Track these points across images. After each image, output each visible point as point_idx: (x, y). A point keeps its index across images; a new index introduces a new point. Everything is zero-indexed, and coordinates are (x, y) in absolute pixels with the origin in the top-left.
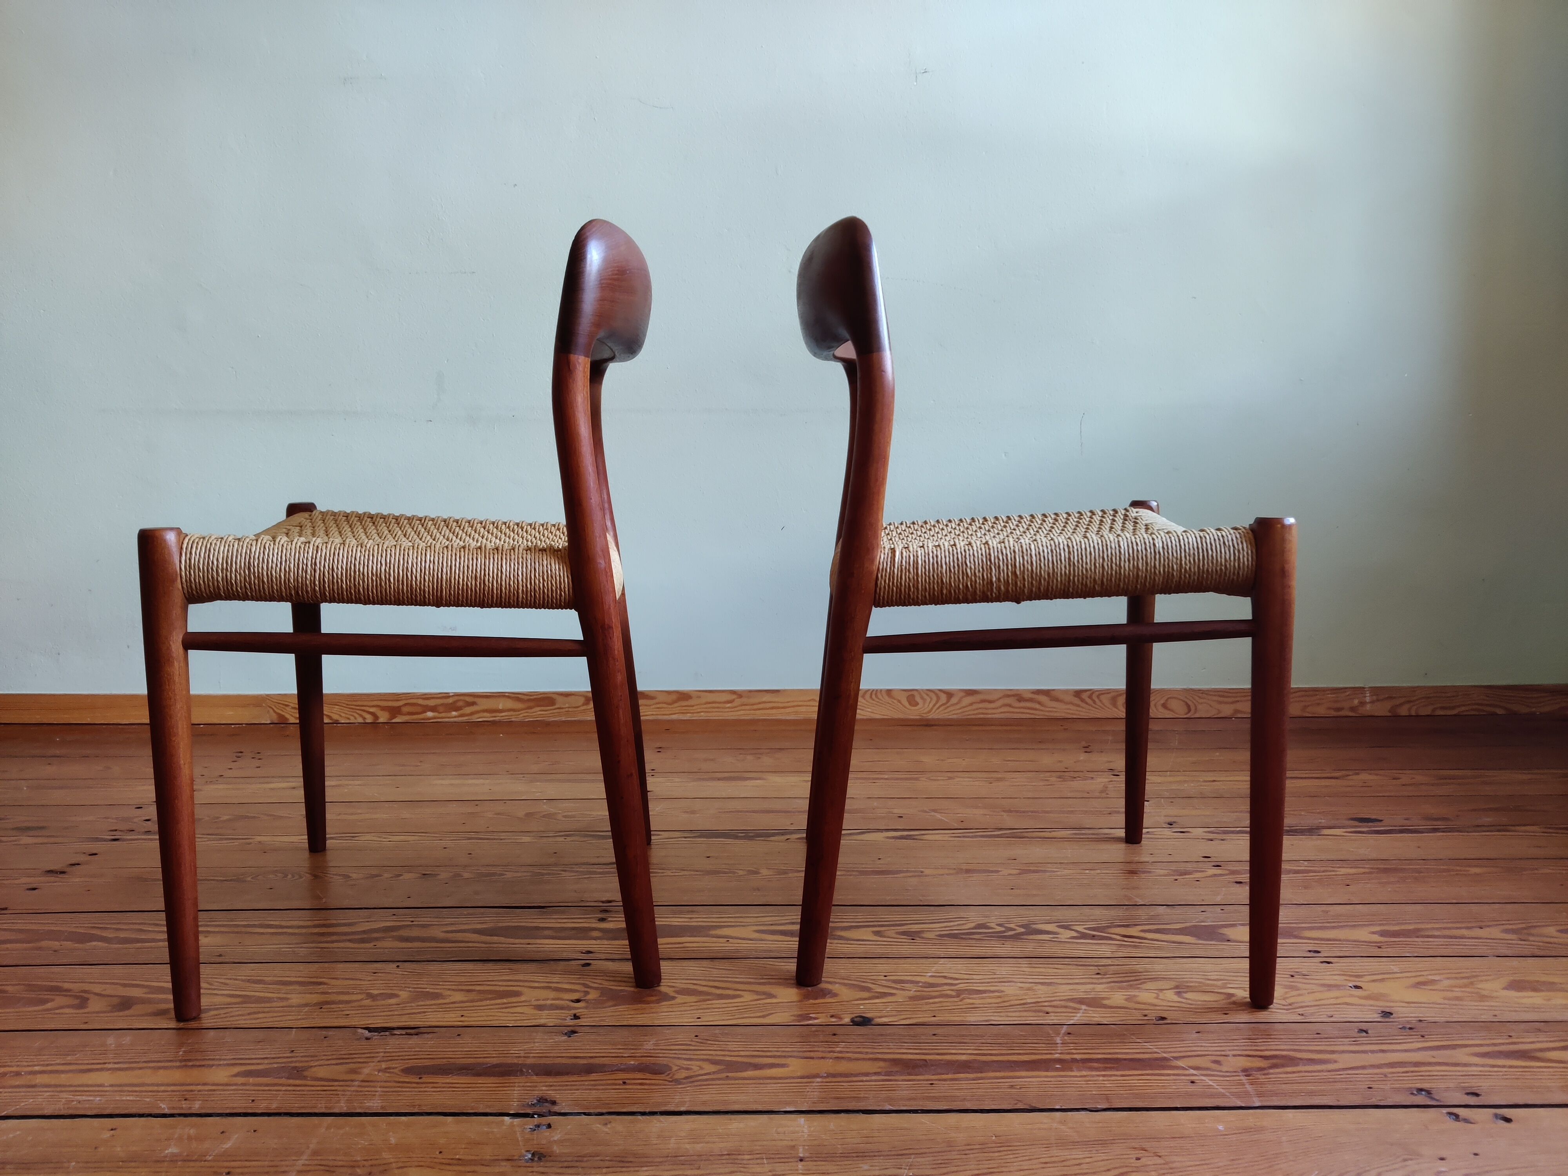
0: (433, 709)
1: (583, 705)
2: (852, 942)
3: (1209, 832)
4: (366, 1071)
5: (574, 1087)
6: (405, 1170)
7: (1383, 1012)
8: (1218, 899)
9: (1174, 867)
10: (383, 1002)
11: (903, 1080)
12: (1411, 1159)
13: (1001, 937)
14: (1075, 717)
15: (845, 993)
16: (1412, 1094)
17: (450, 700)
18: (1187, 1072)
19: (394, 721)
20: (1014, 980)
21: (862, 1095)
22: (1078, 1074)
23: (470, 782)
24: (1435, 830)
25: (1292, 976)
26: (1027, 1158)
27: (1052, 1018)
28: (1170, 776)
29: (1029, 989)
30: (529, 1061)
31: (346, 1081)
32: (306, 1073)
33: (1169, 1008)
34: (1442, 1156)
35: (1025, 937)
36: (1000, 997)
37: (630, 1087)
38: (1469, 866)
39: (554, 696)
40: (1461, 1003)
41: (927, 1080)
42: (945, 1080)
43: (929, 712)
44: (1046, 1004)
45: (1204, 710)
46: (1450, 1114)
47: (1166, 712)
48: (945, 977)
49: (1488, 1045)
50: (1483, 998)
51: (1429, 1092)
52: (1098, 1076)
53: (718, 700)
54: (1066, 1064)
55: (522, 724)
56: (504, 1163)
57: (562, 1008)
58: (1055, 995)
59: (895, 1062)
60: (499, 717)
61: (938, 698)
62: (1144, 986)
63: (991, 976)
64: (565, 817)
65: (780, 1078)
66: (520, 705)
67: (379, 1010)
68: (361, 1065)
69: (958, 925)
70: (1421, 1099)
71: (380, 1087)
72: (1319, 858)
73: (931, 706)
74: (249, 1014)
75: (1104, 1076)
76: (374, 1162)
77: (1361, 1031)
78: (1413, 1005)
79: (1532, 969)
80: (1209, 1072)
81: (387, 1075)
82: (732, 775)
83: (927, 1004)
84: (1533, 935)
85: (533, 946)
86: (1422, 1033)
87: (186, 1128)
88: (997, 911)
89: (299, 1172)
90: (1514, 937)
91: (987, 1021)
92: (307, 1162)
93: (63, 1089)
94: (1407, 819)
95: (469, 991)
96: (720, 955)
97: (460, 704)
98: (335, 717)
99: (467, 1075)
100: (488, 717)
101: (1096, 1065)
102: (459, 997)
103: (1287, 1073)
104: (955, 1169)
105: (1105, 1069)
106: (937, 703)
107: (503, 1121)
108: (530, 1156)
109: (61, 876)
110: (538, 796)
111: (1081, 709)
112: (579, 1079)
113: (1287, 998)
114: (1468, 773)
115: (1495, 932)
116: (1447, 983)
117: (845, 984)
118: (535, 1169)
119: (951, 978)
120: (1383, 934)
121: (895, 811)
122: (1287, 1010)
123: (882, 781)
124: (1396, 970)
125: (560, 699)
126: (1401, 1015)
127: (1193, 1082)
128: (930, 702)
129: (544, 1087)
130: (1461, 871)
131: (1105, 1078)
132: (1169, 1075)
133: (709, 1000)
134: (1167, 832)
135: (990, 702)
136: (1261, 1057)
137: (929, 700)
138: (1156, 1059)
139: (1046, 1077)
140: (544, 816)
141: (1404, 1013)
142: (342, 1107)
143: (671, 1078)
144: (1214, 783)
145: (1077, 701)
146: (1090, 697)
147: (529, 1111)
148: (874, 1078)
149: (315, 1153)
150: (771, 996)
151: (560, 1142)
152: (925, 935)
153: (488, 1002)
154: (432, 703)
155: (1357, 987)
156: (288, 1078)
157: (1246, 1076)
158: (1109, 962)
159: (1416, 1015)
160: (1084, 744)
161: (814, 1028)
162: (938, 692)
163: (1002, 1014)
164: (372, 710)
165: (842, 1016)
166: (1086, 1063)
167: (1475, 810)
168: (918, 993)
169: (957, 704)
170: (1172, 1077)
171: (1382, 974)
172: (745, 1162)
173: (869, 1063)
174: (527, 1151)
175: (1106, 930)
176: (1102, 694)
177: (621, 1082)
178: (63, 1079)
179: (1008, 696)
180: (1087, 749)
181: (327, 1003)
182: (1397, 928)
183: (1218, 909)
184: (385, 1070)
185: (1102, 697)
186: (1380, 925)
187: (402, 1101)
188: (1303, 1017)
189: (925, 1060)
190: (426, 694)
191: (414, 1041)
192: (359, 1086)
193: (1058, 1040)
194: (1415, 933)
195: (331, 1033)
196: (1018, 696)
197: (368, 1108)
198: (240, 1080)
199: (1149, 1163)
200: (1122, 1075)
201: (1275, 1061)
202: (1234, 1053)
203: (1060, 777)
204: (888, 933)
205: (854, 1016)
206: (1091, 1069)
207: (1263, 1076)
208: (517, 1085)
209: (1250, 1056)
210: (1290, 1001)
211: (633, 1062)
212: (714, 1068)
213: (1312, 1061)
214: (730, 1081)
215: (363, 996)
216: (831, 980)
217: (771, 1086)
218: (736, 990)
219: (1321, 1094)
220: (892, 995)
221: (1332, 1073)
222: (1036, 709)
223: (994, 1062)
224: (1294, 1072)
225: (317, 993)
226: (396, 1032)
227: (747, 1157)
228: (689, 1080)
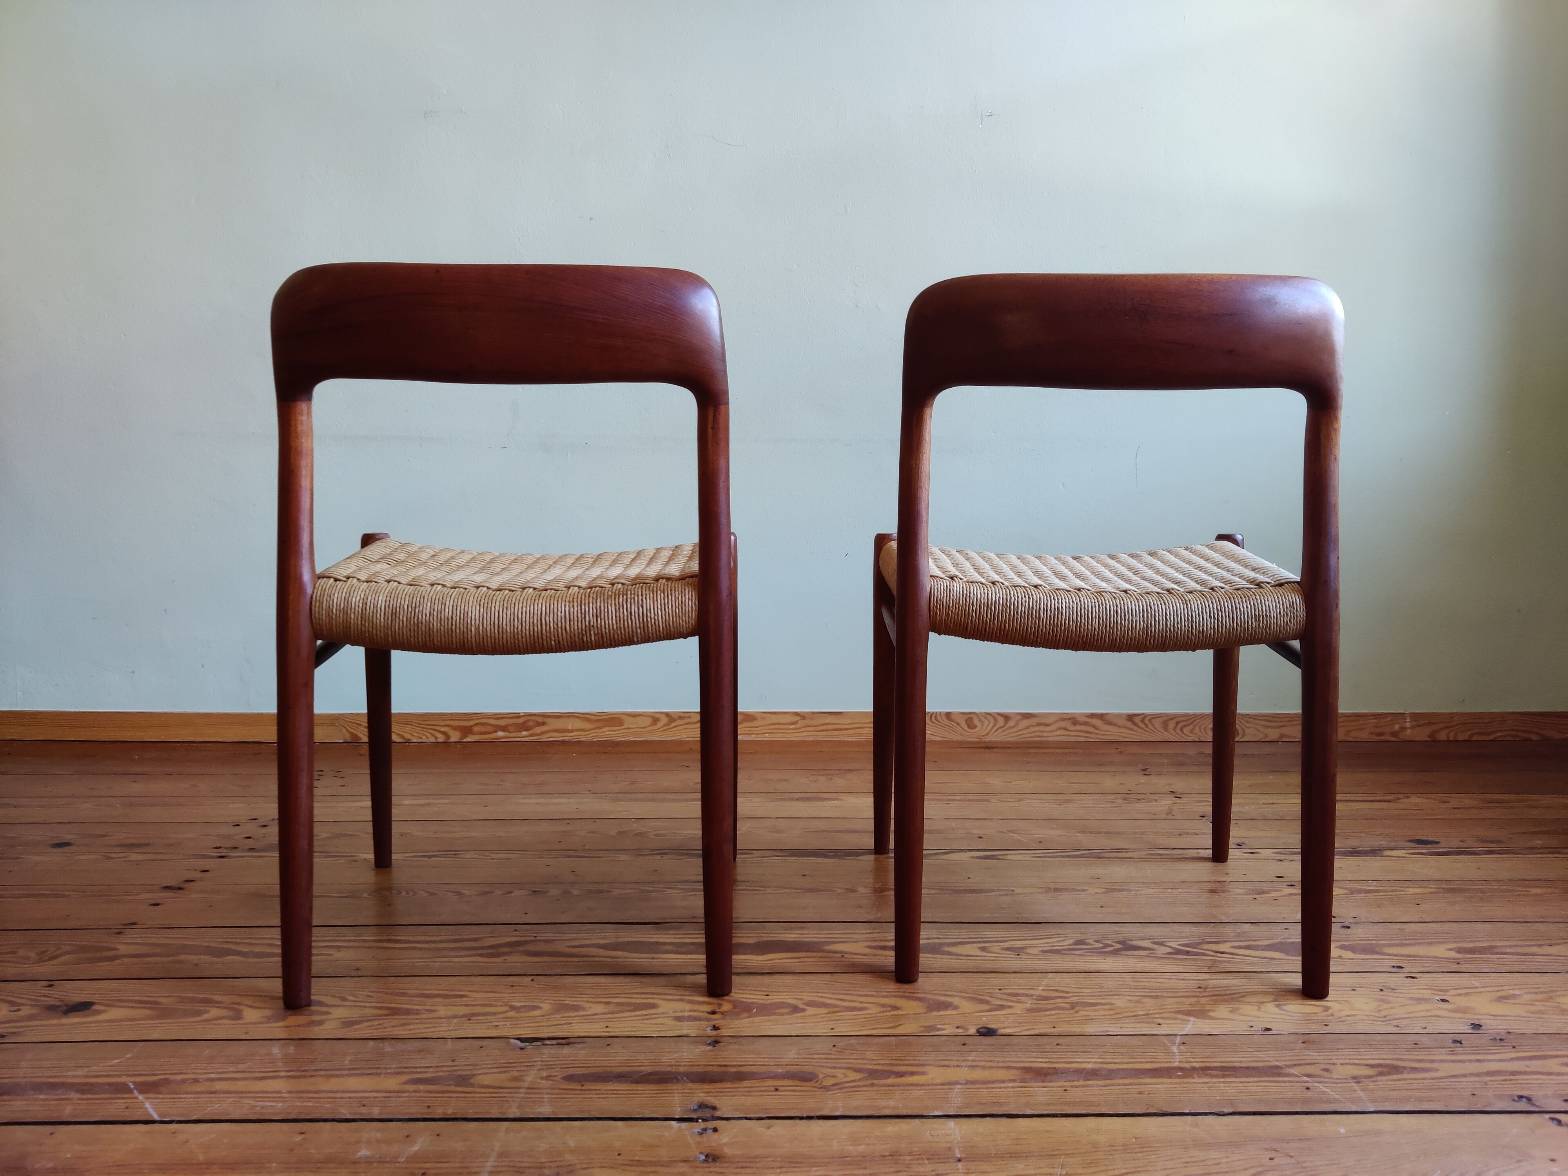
0: (504, 729)
1: (651, 725)
2: (962, 958)
3: (1277, 853)
4: (529, 1079)
5: (732, 1094)
6: (590, 1170)
7: (1472, 1024)
9: (1253, 886)
10: (527, 1014)
11: (1038, 1087)
12: (1524, 1161)
13: (1101, 953)
14: (1127, 740)
15: (966, 1006)
16: (1514, 1100)
17: (521, 721)
18: (1300, 1079)
19: (465, 740)
20: (1122, 993)
21: (1003, 1101)
22: (1200, 1081)
23: (556, 801)
24: (1491, 852)
25: (1381, 990)
26: (1169, 1158)
27: (1165, 1029)
29: (1137, 1002)
30: (681, 1069)
31: (514, 1088)
32: (472, 1081)
33: (1272, 1020)
34: (1554, 1158)
35: (1124, 953)
36: (1111, 1009)
37: (782, 1093)
38: (1529, 887)
39: (621, 716)
40: (1544, 1016)
41: (1060, 1087)
42: (1078, 1087)
43: (988, 734)
44: (1157, 1016)
45: (1251, 734)
46: (1553, 1119)
48: (1057, 991)
51: (1529, 1099)
52: (1220, 1083)
53: (781, 721)
54: (1188, 1072)
55: (591, 743)
56: (681, 1164)
57: (700, 1019)
58: (1163, 1007)
59: (1027, 1070)
60: (567, 737)
61: (996, 721)
62: (1244, 999)
63: (1099, 990)
64: (656, 835)
65: (922, 1085)
66: (587, 726)
67: (525, 1022)
68: (522, 1073)
69: (1058, 941)
70: (1523, 1106)
71: (547, 1094)
72: (1386, 878)
73: (989, 729)
74: (402, 1025)
75: (1223, 1083)
76: (558, 1164)
77: (1455, 1041)
78: (1498, 1018)
80: (1321, 1079)
81: (550, 1082)
82: (808, 795)
83: (1045, 1016)
85: (658, 960)
86: (1513, 1044)
87: (372, 1131)
88: (1092, 928)
89: (491, 1172)
91: (1103, 1032)
92: (496, 1164)
93: (244, 1095)
94: (1462, 841)
95: (608, 1003)
97: (531, 724)
98: (407, 736)
99: (626, 1082)
100: (558, 737)
101: (1214, 1072)
102: (599, 1009)
103: (1395, 1080)
104: (1104, 1168)
105: (1223, 1076)
106: (994, 726)
107: (671, 1126)
108: (704, 1157)
109: (180, 892)
110: (625, 815)
111: (1133, 733)
112: (733, 1086)
113: (1380, 1010)
114: (1512, 797)
116: (1527, 997)
117: (964, 998)
118: (711, 1170)
119: (1063, 992)
120: (1459, 951)
121: (975, 832)
122: (1383, 1021)
123: (955, 802)
124: (1478, 985)
125: (628, 721)
126: (1490, 1027)
127: (1307, 1088)
128: (988, 725)
129: (701, 1094)
130: (1522, 891)
131: (1226, 1085)
132: (1284, 1082)
133: (838, 1012)
134: (1238, 853)
135: (1047, 725)
136: (1367, 1065)
137: (987, 722)
138: (1271, 1067)
139: (1171, 1084)
140: (636, 835)
141: (1492, 1025)
142: (514, 1112)
143: (820, 1084)
144: (1273, 806)
145: (1129, 724)
146: (1142, 721)
147: (694, 1116)
148: (1010, 1085)
149: (502, 1155)
150: (896, 1008)
151: (728, 1144)
152: (1029, 951)
153: (629, 1014)
154: (503, 723)
155: (1444, 1001)
156: (456, 1086)
157: (1357, 1083)
158: (1207, 975)
159: (1503, 1027)
160: (1141, 766)
161: (943, 1038)
162: (997, 716)
163: (1116, 1025)
164: (443, 729)
165: (969, 1027)
166: (1205, 1070)
167: (1525, 833)
168: (1035, 1006)
169: (1013, 727)
170: (1288, 1084)
171: (1464, 988)
172: (907, 1162)
173: (1003, 1071)
174: (700, 1153)
175: (1200, 946)
176: (1155, 718)
177: (773, 1088)
178: (240, 1086)
179: (1064, 719)
180: (1145, 772)
181: (474, 1015)
184: (548, 1078)
185: (1154, 721)
186: (1455, 942)
187: (569, 1106)
188: (1398, 1028)
189: (1055, 1068)
190: (496, 714)
191: (566, 1050)
192: (526, 1093)
193: (1175, 1049)
194: (1489, 950)
195: (485, 1043)
196: (1073, 720)
197: (540, 1113)
198: (412, 1087)
199: (1282, 1162)
200: (1242, 1082)
201: (1380, 1069)
202: (1341, 1061)
203: (1125, 800)
204: (993, 949)
205: (978, 1027)
206: (1212, 1076)
207: (1373, 1084)
208: (676, 1091)
209: (1356, 1064)
210: (1384, 1013)
211: (780, 1070)
212: (858, 1076)
213: (1414, 1069)
214: (875, 1088)
215: (506, 1008)
216: (949, 993)
217: (916, 1093)
218: (861, 1002)
219: (1430, 1100)
220: (1010, 1007)
221: (1436, 1081)
222: (1090, 733)
223: (1119, 1069)
224: (1400, 1080)
225: (462, 1005)
226: (548, 1042)
227: (908, 1158)
228: (837, 1087)
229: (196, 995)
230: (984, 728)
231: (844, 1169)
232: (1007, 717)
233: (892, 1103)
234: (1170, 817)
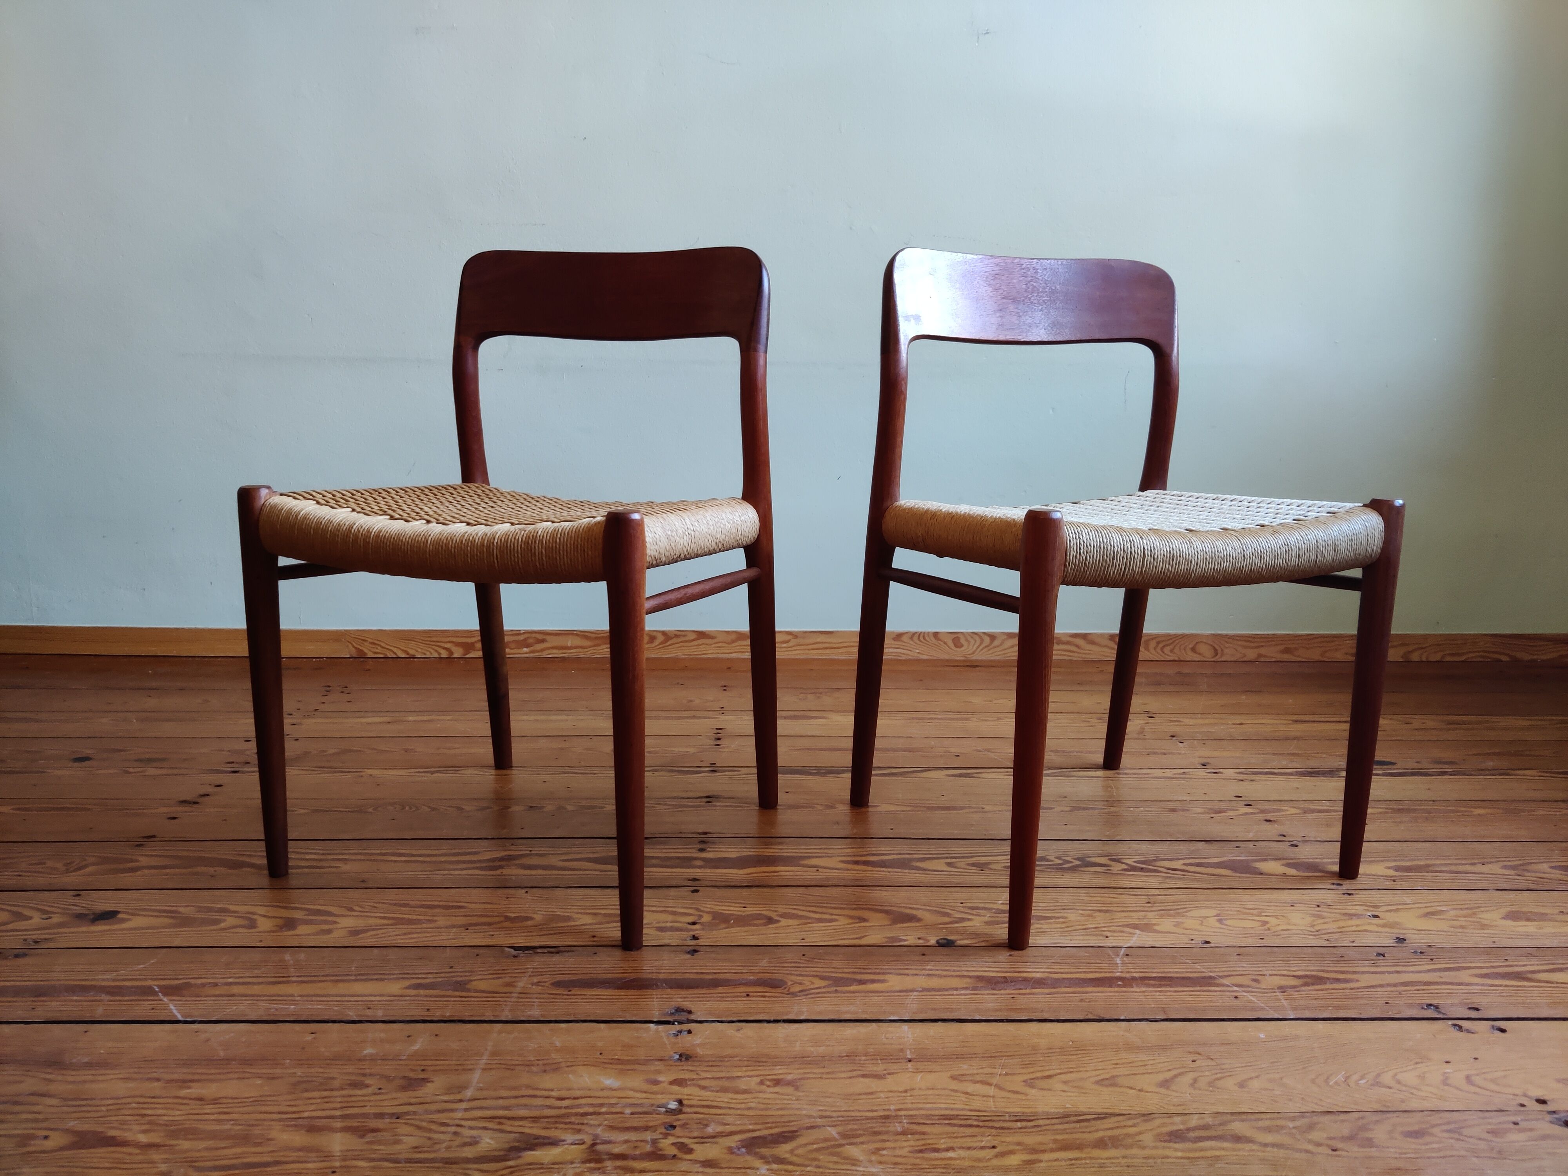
2: (929, 872)
3: (1239, 773)
4: (521, 984)
5: (706, 999)
6: (574, 1067)
7: (1397, 938)
8: (1251, 836)
9: (1209, 805)
10: (521, 924)
11: (988, 994)
12: (1422, 1063)
13: (1061, 869)
14: (1108, 659)
15: (928, 918)
16: (1423, 1008)
17: (522, 638)
18: (1231, 989)
19: (467, 656)
20: (1075, 907)
21: (954, 1007)
22: (1138, 990)
23: (554, 718)
24: (1444, 773)
25: (1318, 906)
26: (1100, 1060)
27: (1112, 941)
28: (1201, 718)
29: (1089, 916)
30: (661, 976)
31: (507, 993)
32: (468, 986)
33: (1213, 932)
34: (1448, 1060)
35: (1082, 869)
36: (1064, 923)
37: (753, 999)
38: (1473, 808)
40: (1465, 931)
41: (1009, 994)
42: (1024, 994)
43: (973, 653)
44: (1105, 929)
45: (1229, 654)
46: (1455, 1025)
47: (1195, 655)
49: (1487, 967)
50: (1484, 926)
51: (1437, 1007)
52: (1156, 991)
54: (1127, 982)
55: (590, 660)
56: (657, 1063)
57: (680, 930)
58: (1112, 919)
59: (980, 978)
60: (567, 654)
61: (982, 640)
62: (1189, 914)
63: (1054, 904)
65: (882, 992)
67: (519, 931)
68: (514, 980)
70: (1431, 1014)
71: (537, 998)
72: (1339, 798)
73: (975, 647)
74: (405, 934)
75: (1160, 992)
76: (545, 1062)
77: (1379, 954)
78: (1423, 932)
79: (1528, 901)
80: (1250, 989)
81: (540, 988)
82: (796, 713)
83: (1001, 928)
84: (1528, 871)
86: (1432, 957)
88: (1054, 845)
89: (484, 1070)
90: (1512, 872)
91: (1053, 943)
93: (260, 998)
94: (1418, 762)
95: (595, 914)
96: (813, 883)
97: (531, 641)
98: (412, 652)
99: (610, 987)
100: (557, 653)
101: (1152, 982)
102: (587, 918)
103: (1316, 991)
104: (1041, 1069)
105: (1161, 986)
106: (980, 644)
107: (649, 1029)
108: (678, 1057)
109: (196, 806)
112: (708, 992)
113: (1314, 925)
114: (1473, 718)
115: (1496, 868)
116: (1453, 913)
117: (927, 910)
118: (684, 1068)
120: (1397, 869)
121: (952, 750)
122: (1315, 935)
123: (937, 721)
124: (1408, 901)
126: (1413, 941)
127: (1236, 997)
128: (974, 645)
129: (679, 999)
130: (1466, 812)
131: (1161, 994)
132: (1215, 991)
133: (810, 923)
134: (1202, 773)
136: (1294, 976)
137: (973, 642)
138: (1204, 975)
139: (1111, 992)
141: (1416, 940)
142: (506, 1015)
143: (787, 991)
144: (1241, 726)
145: (1111, 644)
147: (671, 1019)
148: (962, 992)
149: (494, 1054)
150: (863, 920)
151: (701, 1045)
152: (992, 866)
153: (615, 924)
155: (1375, 916)
156: (453, 990)
157: (1282, 992)
158: (1157, 892)
159: (1426, 941)
161: (905, 949)
163: (1067, 938)
164: (446, 645)
165: (929, 938)
166: (1144, 980)
167: (1479, 754)
168: (993, 919)
169: (998, 646)
170: (1218, 993)
171: (1396, 904)
172: (862, 1062)
173: (957, 980)
174: (675, 1053)
175: (1153, 864)
177: (744, 994)
178: (257, 989)
181: (471, 925)
182: (1408, 864)
183: (1251, 845)
184: (538, 984)
186: (1395, 861)
187: (558, 1011)
188: (1329, 942)
189: (1005, 977)
191: (556, 958)
192: (518, 997)
193: (1118, 961)
194: (1426, 868)
195: (481, 951)
197: (530, 1016)
198: (414, 992)
199: (1203, 1064)
200: (1176, 992)
201: (1306, 980)
202: (1271, 972)
203: (1100, 719)
204: (959, 865)
205: (938, 938)
206: (1149, 986)
207: (1297, 993)
208: (655, 996)
209: (1284, 975)
210: (1317, 928)
211: (752, 978)
212: (823, 983)
213: (1337, 980)
214: (839, 995)
215: (502, 919)
216: (915, 906)
217: (876, 999)
218: (832, 914)
219: (1346, 1008)
220: (969, 920)
221: (1354, 991)
222: (1073, 652)
223: (1064, 979)
224: (1322, 990)
225: (461, 916)
226: (539, 950)
227: (864, 1058)
228: (803, 993)
229: (213, 905)
230: (971, 647)
231: (806, 1068)
232: (992, 637)
233: (852, 1008)
234: (1142, 736)
